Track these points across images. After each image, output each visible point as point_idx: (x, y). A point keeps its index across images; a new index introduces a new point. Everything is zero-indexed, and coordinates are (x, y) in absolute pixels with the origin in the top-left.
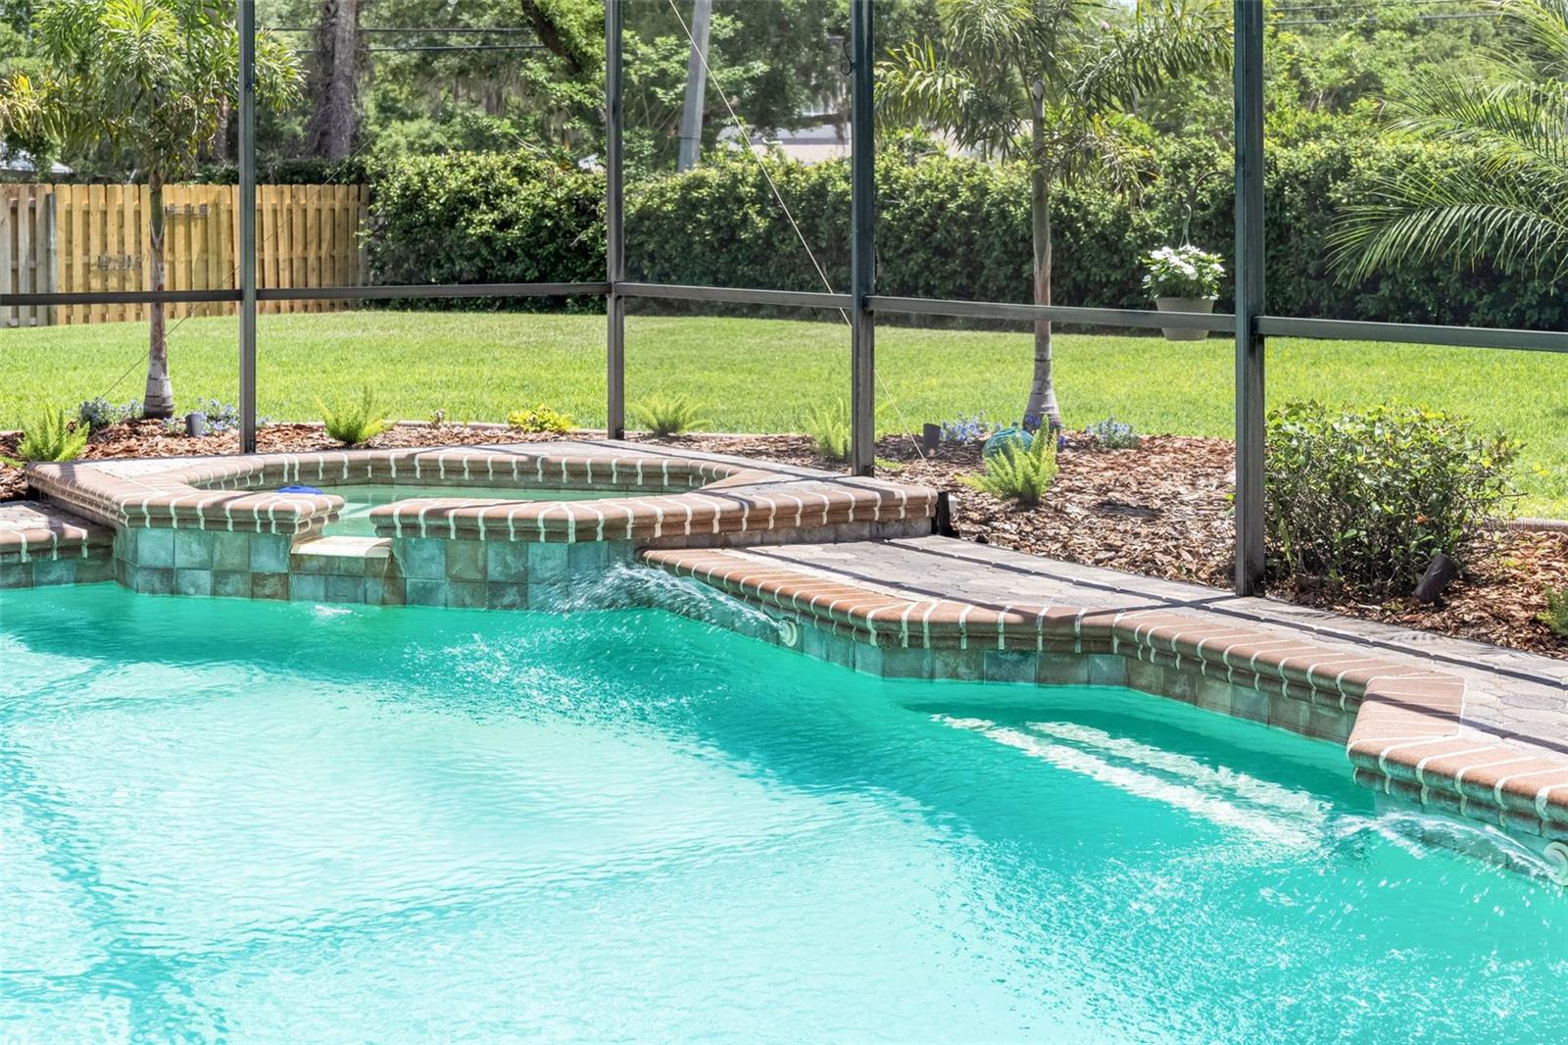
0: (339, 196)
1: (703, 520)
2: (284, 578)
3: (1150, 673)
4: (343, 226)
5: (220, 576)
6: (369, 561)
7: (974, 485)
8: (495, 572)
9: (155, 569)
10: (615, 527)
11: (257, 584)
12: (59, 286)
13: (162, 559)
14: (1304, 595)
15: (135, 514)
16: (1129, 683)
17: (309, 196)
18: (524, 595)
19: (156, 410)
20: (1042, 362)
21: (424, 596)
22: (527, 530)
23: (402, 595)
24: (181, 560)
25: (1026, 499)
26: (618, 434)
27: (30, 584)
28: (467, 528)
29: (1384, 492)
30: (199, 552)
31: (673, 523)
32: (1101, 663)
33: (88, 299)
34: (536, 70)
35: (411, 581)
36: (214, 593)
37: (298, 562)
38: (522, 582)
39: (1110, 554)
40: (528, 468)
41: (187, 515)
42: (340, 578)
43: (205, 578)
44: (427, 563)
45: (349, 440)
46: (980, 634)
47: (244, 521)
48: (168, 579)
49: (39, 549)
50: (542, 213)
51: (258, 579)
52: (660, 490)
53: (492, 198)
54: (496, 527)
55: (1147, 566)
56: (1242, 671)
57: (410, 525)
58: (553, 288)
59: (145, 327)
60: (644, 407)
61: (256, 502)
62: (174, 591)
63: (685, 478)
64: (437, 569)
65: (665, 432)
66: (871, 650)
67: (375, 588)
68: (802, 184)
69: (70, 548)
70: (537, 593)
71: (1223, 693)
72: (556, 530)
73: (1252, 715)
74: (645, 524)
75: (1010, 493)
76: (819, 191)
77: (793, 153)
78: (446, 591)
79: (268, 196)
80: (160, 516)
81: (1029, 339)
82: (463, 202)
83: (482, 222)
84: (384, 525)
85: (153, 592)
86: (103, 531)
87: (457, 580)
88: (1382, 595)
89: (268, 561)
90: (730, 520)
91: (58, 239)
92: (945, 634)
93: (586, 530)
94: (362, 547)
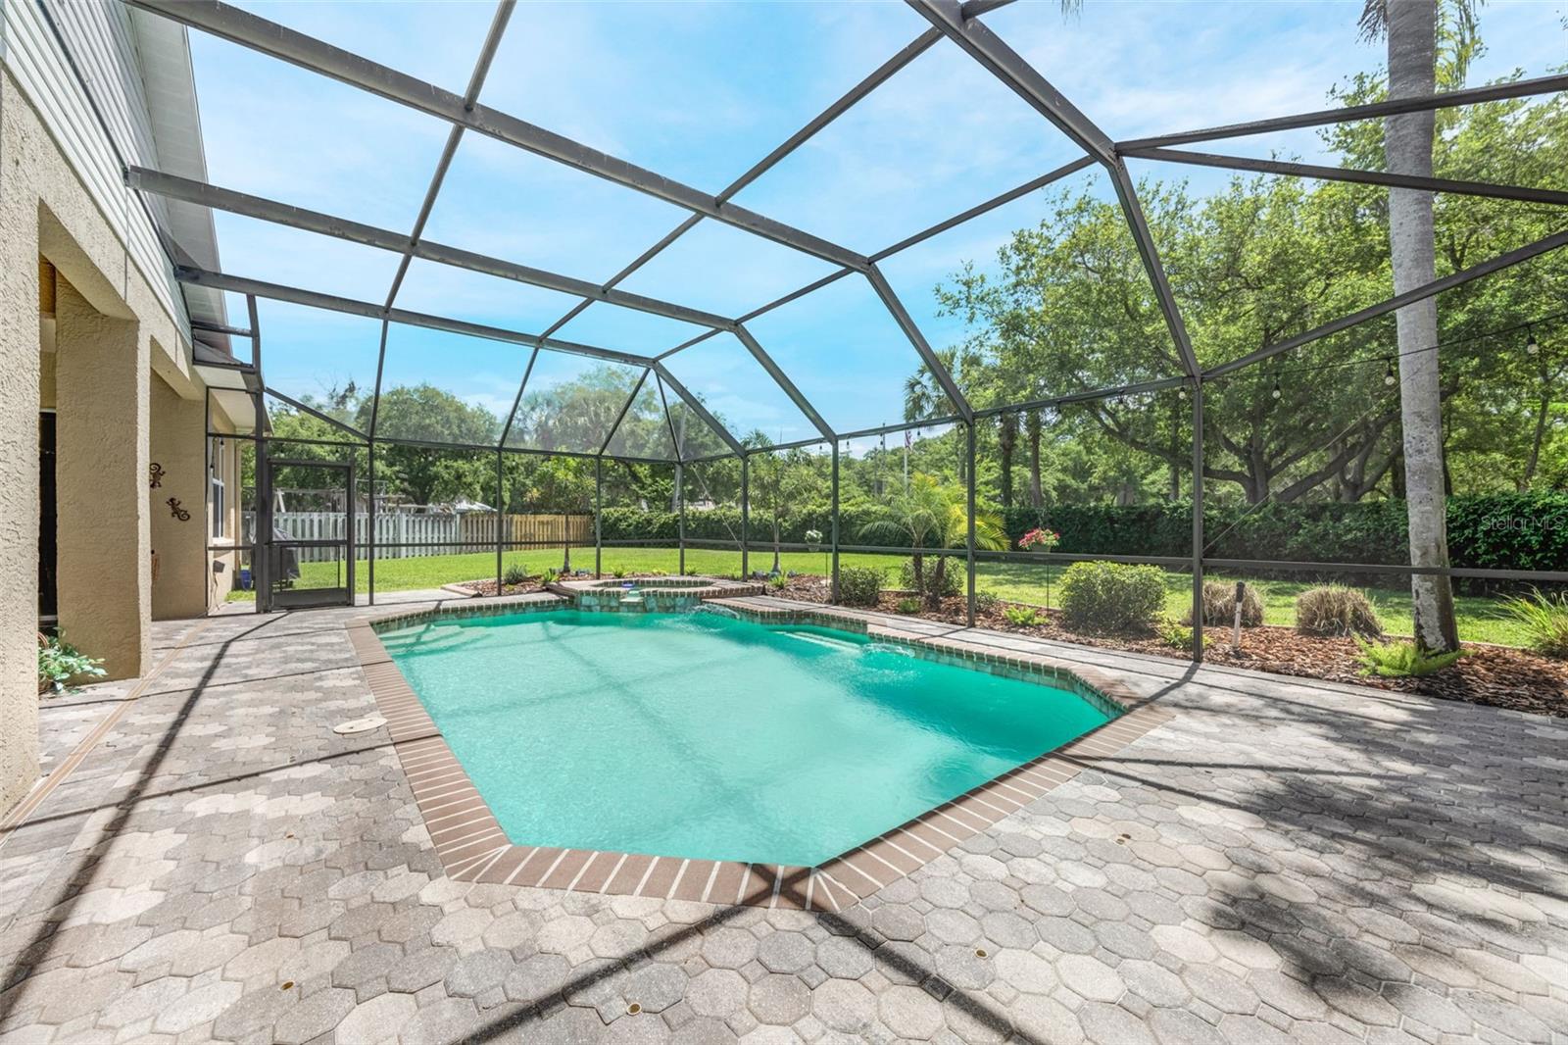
0: (586, 518)
1: (714, 592)
2: (618, 608)
3: (818, 622)
4: (587, 526)
5: (602, 607)
6: (638, 603)
7: (769, 585)
8: (668, 605)
9: (586, 606)
10: (695, 593)
12: (514, 540)
13: (588, 603)
14: (846, 605)
15: (582, 593)
16: (814, 624)
17: (578, 518)
19: (567, 570)
20: (777, 558)
21: (651, 610)
22: (676, 595)
23: (645, 610)
24: (592, 603)
25: (781, 587)
26: (682, 574)
27: (555, 610)
28: (662, 594)
29: (863, 583)
30: (597, 602)
31: (708, 592)
32: (808, 620)
33: (521, 543)
34: (634, 487)
35: (648, 607)
36: (601, 610)
37: (621, 604)
38: (674, 607)
39: (802, 598)
40: (666, 582)
41: (594, 593)
42: (631, 606)
43: (598, 608)
44: (652, 603)
45: (619, 576)
46: (782, 614)
47: (608, 594)
49: (557, 602)
50: (638, 523)
51: (611, 608)
52: (700, 586)
53: (626, 519)
54: (669, 594)
55: (811, 600)
56: (839, 620)
57: (648, 594)
58: (642, 541)
59: (564, 550)
60: (687, 569)
61: (611, 589)
62: (591, 611)
63: (703, 584)
64: (654, 604)
65: (691, 574)
66: (758, 619)
67: (639, 608)
68: (703, 516)
69: (564, 601)
70: (678, 609)
71: (834, 625)
72: (683, 594)
73: (841, 629)
74: (702, 593)
75: (777, 586)
76: (708, 518)
77: (700, 509)
78: (656, 610)
79: (571, 518)
80: (588, 593)
81: (773, 554)
82: (618, 520)
83: (623, 525)
84: (642, 594)
86: (572, 597)
87: (659, 607)
88: (862, 605)
89: (614, 603)
90: (720, 592)
91: (514, 529)
92: (775, 614)
93: (689, 594)
94: (636, 600)
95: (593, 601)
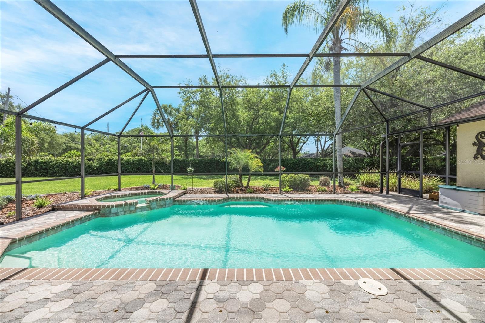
2: (135, 210)
5: (125, 212)
6: (146, 206)
8: (162, 204)
9: (114, 213)
11: (131, 212)
13: (116, 212)
18: (165, 206)
21: (154, 208)
23: (151, 209)
24: (119, 211)
27: (90, 220)
30: (122, 209)
35: (152, 207)
36: (124, 214)
37: (137, 208)
38: (165, 205)
42: (142, 209)
43: (123, 213)
48: (117, 214)
52: (154, 194)
57: (150, 201)
62: (118, 215)
64: (155, 205)
67: (148, 209)
70: (167, 205)
74: (174, 197)
78: (156, 208)
85: (114, 216)
87: (158, 206)
89: (132, 209)
94: (144, 205)
95: (119, 210)
